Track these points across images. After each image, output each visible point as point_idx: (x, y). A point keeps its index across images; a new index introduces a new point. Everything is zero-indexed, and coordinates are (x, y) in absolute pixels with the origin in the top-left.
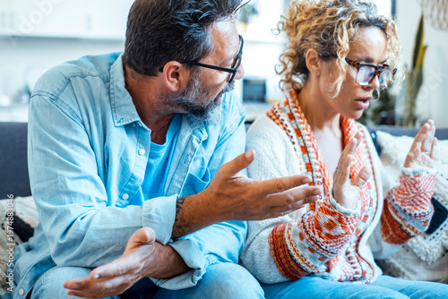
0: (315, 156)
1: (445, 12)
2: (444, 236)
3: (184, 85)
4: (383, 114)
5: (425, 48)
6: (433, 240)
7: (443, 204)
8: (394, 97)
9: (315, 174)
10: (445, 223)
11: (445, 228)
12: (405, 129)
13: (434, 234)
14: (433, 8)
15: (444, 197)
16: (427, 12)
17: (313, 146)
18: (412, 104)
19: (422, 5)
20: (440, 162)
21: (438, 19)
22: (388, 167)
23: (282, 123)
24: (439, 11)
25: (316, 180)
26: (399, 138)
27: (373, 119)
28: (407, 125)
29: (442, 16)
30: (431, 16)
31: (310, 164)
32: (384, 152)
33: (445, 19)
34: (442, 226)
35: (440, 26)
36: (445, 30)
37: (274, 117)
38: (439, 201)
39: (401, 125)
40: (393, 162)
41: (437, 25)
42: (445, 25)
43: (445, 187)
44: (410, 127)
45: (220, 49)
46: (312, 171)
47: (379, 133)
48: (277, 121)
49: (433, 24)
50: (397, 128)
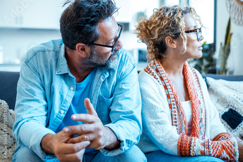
0: (171, 90)
1: (242, 16)
2: (241, 130)
3: (89, 54)
4: (210, 68)
5: (231, 34)
6: (235, 132)
7: (240, 114)
8: (216, 60)
9: (171, 100)
10: (242, 123)
11: (241, 126)
12: (221, 76)
13: (236, 129)
14: (235, 14)
15: (241, 110)
16: (232, 16)
17: (170, 85)
18: (225, 63)
19: (230, 13)
20: (239, 92)
21: (238, 20)
22: (212, 95)
23: (153, 75)
24: (238, 16)
25: (172, 103)
26: (218, 81)
27: (205, 71)
28: (222, 74)
29: (240, 18)
30: (234, 18)
31: (169, 95)
32: (210, 87)
33: (241, 20)
34: (240, 125)
35: (239, 23)
36: (242, 25)
37: (148, 72)
38: (238, 112)
39: (219, 73)
40: (215, 93)
41: (237, 23)
42: (241, 23)
43: (241, 105)
44: (224, 75)
45: (104, 36)
46: (170, 98)
47: (207, 78)
48: (151, 74)
49: (235, 22)
50: (217, 75)
